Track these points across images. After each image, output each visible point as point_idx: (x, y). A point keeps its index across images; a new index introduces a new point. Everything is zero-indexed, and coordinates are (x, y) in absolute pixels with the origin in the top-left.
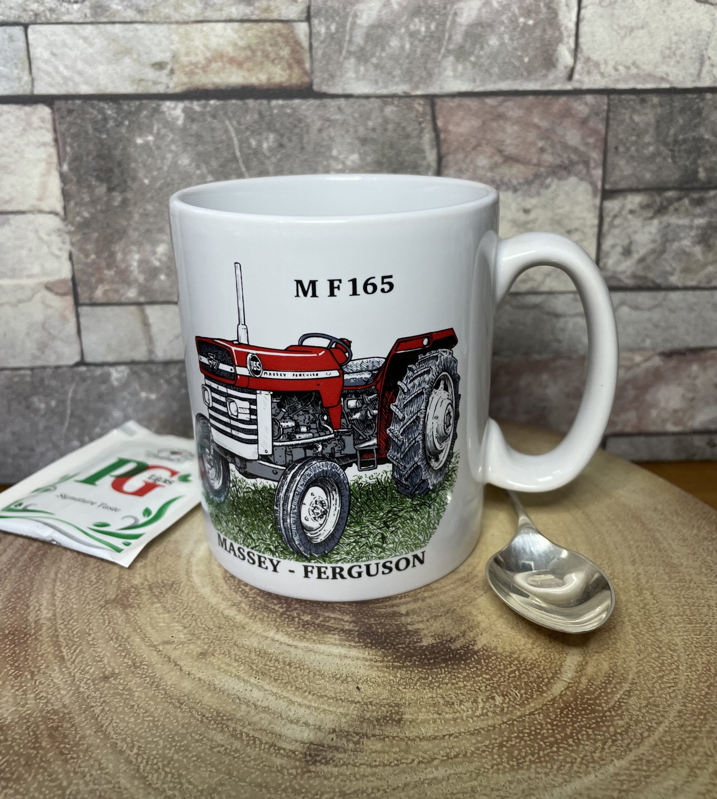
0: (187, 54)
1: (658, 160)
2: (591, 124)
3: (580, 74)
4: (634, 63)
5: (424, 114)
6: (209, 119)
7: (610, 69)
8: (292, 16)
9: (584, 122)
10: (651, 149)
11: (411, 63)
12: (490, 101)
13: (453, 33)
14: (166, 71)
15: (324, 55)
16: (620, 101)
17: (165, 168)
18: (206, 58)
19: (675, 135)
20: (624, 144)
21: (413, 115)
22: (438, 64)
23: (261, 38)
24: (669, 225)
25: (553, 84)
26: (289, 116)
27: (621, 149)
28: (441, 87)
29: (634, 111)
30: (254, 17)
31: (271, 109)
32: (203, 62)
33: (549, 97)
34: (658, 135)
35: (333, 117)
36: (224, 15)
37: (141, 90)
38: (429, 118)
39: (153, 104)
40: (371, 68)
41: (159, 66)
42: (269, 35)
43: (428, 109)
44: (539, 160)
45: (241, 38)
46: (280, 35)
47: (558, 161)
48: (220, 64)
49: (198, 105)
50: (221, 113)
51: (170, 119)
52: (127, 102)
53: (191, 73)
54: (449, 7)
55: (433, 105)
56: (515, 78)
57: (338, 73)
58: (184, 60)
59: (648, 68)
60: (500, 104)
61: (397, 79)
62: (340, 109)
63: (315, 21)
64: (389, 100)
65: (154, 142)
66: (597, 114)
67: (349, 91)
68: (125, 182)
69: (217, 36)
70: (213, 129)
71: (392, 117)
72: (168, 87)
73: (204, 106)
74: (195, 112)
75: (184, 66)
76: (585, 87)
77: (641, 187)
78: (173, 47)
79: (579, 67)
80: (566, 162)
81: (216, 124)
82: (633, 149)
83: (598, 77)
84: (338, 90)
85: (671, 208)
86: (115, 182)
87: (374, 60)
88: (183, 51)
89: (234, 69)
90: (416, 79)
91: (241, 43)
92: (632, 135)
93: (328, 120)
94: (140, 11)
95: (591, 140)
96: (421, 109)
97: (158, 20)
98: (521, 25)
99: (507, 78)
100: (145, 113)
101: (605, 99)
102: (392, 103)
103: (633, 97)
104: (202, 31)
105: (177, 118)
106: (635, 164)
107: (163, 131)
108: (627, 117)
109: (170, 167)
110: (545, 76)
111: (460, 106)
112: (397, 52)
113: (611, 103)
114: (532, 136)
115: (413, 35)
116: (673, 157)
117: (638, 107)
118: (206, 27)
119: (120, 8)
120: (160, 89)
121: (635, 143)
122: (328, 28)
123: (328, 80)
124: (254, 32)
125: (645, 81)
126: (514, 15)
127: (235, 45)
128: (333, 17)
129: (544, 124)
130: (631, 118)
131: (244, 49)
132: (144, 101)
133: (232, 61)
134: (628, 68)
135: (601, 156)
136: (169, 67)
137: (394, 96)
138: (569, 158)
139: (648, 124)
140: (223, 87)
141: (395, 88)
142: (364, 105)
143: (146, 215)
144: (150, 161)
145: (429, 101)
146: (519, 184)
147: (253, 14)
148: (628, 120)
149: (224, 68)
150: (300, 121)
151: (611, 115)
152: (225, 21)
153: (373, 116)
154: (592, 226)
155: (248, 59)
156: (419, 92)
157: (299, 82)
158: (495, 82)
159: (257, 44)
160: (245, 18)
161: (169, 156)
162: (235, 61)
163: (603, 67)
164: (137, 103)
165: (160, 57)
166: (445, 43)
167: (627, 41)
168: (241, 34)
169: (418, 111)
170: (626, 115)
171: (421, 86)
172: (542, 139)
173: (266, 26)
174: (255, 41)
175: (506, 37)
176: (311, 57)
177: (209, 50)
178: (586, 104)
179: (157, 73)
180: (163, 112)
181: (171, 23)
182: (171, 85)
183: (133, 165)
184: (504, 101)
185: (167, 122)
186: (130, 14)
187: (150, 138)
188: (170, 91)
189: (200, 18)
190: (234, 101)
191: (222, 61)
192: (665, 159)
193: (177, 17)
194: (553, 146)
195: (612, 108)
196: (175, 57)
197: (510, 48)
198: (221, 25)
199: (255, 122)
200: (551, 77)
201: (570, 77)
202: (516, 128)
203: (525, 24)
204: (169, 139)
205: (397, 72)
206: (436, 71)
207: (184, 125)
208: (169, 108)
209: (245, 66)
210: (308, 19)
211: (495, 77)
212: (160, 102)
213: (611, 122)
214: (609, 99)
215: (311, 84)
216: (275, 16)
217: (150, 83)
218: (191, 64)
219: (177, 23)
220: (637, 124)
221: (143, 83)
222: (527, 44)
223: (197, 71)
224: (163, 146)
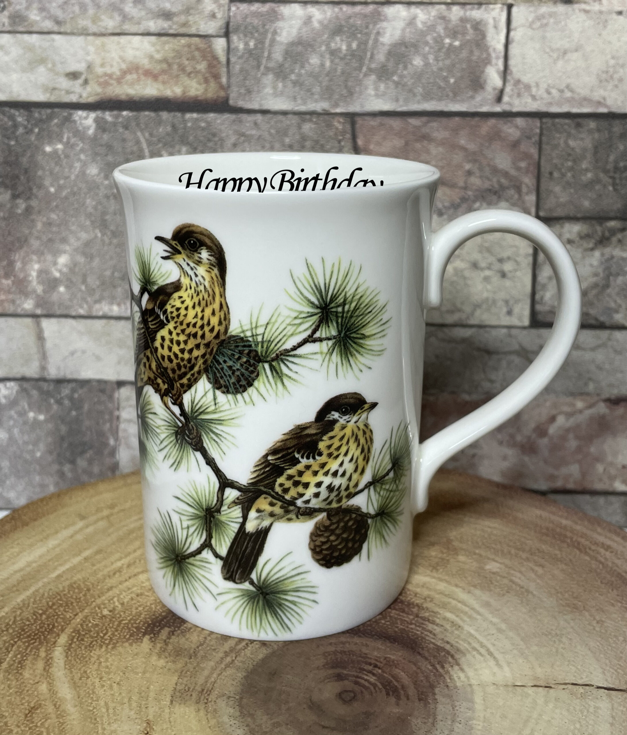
0: (102, 65)
1: (597, 187)
2: (523, 147)
3: (511, 97)
4: (568, 87)
5: (343, 133)
6: (121, 130)
7: (541, 92)
8: (211, 32)
9: (515, 145)
10: (589, 175)
11: (331, 80)
12: (414, 121)
13: (375, 52)
14: (80, 81)
15: (242, 70)
16: (554, 125)
17: (73, 177)
18: (121, 70)
19: (616, 162)
20: (560, 170)
21: (331, 133)
22: (359, 82)
23: (177, 51)
24: (612, 257)
25: (481, 105)
26: (203, 129)
27: (556, 175)
28: (362, 106)
29: (569, 135)
30: (171, 31)
31: (185, 121)
32: (118, 73)
33: (477, 119)
34: (597, 161)
35: (248, 133)
36: (141, 29)
37: (53, 99)
38: (348, 136)
39: (65, 113)
40: (290, 84)
41: (74, 75)
42: (186, 49)
43: (348, 127)
44: (466, 183)
45: (158, 51)
46: (198, 49)
47: (487, 185)
48: (135, 76)
49: (111, 116)
50: (133, 124)
51: (80, 128)
52: (38, 110)
53: (106, 84)
54: (371, 26)
55: (353, 124)
56: (440, 99)
57: (256, 89)
58: (100, 71)
59: (584, 92)
60: (425, 124)
61: (316, 97)
62: (256, 124)
63: (234, 38)
64: (308, 117)
65: (63, 151)
66: (529, 138)
67: (266, 107)
68: (31, 189)
69: (133, 49)
70: (124, 140)
71: (311, 134)
72: (81, 97)
73: (117, 117)
74: (106, 122)
75: (98, 77)
76: (515, 110)
77: (579, 215)
78: (89, 58)
79: (508, 89)
80: (496, 186)
81: (127, 134)
82: (569, 174)
83: (529, 100)
84: (255, 106)
85: (614, 239)
86: (20, 189)
87: (293, 77)
88: (98, 61)
89: (149, 81)
90: (336, 96)
91: (158, 56)
92: (567, 160)
93: (243, 135)
94: (58, 22)
95: (523, 164)
96: (340, 127)
97: (75, 31)
98: (447, 46)
99: (432, 99)
100: (56, 121)
101: (537, 122)
102: (310, 121)
103: (567, 121)
104: (119, 43)
105: (89, 128)
106: (572, 191)
107: (73, 140)
108: (562, 142)
109: (77, 176)
110: (472, 97)
111: (381, 124)
112: (317, 70)
113: (544, 126)
114: (458, 157)
115: (333, 53)
116: (614, 185)
117: (573, 131)
118: (123, 39)
119: (38, 18)
120: (73, 98)
121: (571, 169)
122: (246, 44)
123: (245, 94)
124: (171, 45)
125: (581, 105)
126: (440, 36)
127: (151, 57)
128: (252, 33)
129: (472, 147)
130: (566, 143)
131: (160, 62)
132: (56, 110)
133: (148, 73)
134: (561, 91)
135: (534, 181)
136: (83, 77)
137: (312, 113)
138: (499, 182)
139: (585, 150)
140: (136, 98)
141: (314, 105)
142: (281, 122)
143: (49, 224)
144: (57, 169)
145: (349, 119)
146: (445, 207)
147: (170, 28)
148: (562, 145)
149: (139, 80)
150: (214, 135)
151: (544, 139)
152: (143, 34)
153: (290, 133)
154: (527, 255)
155: (164, 72)
156: (338, 110)
157: (215, 97)
158: (419, 102)
159: (173, 58)
160: (162, 32)
161: (77, 165)
162: (151, 73)
163: (534, 90)
164: (49, 111)
165: (74, 67)
166: (367, 62)
167: (560, 63)
168: (158, 48)
169: (337, 129)
170: (560, 139)
171: (342, 104)
172: (469, 161)
173: (183, 41)
174: (172, 55)
175: (431, 58)
176: (228, 72)
177: (124, 61)
178: (517, 127)
179: (71, 83)
180: (75, 122)
181: (88, 35)
182: (84, 95)
183: (40, 173)
184: (428, 122)
185: (78, 131)
186: (48, 25)
187: (60, 146)
188: (83, 101)
189: (118, 31)
190: (147, 113)
191: (138, 73)
192: (605, 186)
193: (94, 29)
194: (481, 169)
195: (545, 132)
196: (90, 67)
197: (435, 69)
198: (138, 38)
199: (168, 134)
200: (479, 98)
201: (499, 99)
202: (441, 149)
203: (451, 45)
204: (78, 148)
205: (317, 89)
206: (357, 89)
207: (95, 135)
208: (80, 118)
209: (160, 78)
210: (227, 34)
211: (419, 98)
212: (72, 111)
213: (544, 146)
214: (541, 123)
215: (227, 99)
216: (193, 30)
217: (63, 92)
218: (106, 74)
219: (95, 34)
220: (573, 149)
221: (56, 92)
222: (453, 65)
223: (112, 82)
224: (72, 155)
